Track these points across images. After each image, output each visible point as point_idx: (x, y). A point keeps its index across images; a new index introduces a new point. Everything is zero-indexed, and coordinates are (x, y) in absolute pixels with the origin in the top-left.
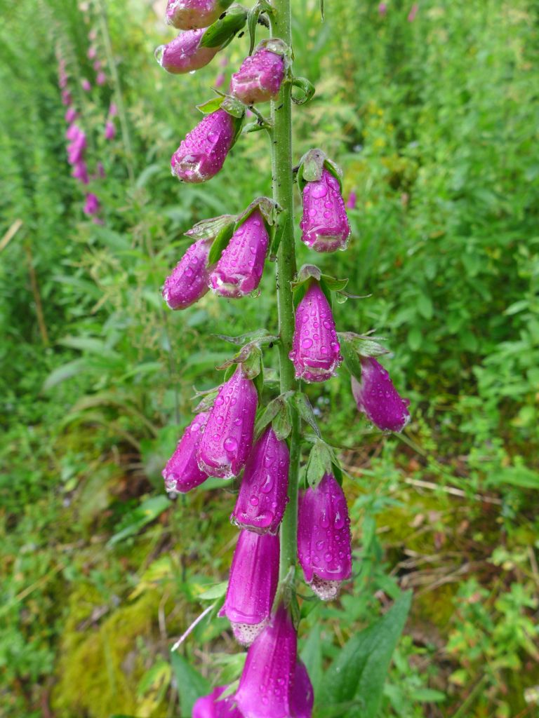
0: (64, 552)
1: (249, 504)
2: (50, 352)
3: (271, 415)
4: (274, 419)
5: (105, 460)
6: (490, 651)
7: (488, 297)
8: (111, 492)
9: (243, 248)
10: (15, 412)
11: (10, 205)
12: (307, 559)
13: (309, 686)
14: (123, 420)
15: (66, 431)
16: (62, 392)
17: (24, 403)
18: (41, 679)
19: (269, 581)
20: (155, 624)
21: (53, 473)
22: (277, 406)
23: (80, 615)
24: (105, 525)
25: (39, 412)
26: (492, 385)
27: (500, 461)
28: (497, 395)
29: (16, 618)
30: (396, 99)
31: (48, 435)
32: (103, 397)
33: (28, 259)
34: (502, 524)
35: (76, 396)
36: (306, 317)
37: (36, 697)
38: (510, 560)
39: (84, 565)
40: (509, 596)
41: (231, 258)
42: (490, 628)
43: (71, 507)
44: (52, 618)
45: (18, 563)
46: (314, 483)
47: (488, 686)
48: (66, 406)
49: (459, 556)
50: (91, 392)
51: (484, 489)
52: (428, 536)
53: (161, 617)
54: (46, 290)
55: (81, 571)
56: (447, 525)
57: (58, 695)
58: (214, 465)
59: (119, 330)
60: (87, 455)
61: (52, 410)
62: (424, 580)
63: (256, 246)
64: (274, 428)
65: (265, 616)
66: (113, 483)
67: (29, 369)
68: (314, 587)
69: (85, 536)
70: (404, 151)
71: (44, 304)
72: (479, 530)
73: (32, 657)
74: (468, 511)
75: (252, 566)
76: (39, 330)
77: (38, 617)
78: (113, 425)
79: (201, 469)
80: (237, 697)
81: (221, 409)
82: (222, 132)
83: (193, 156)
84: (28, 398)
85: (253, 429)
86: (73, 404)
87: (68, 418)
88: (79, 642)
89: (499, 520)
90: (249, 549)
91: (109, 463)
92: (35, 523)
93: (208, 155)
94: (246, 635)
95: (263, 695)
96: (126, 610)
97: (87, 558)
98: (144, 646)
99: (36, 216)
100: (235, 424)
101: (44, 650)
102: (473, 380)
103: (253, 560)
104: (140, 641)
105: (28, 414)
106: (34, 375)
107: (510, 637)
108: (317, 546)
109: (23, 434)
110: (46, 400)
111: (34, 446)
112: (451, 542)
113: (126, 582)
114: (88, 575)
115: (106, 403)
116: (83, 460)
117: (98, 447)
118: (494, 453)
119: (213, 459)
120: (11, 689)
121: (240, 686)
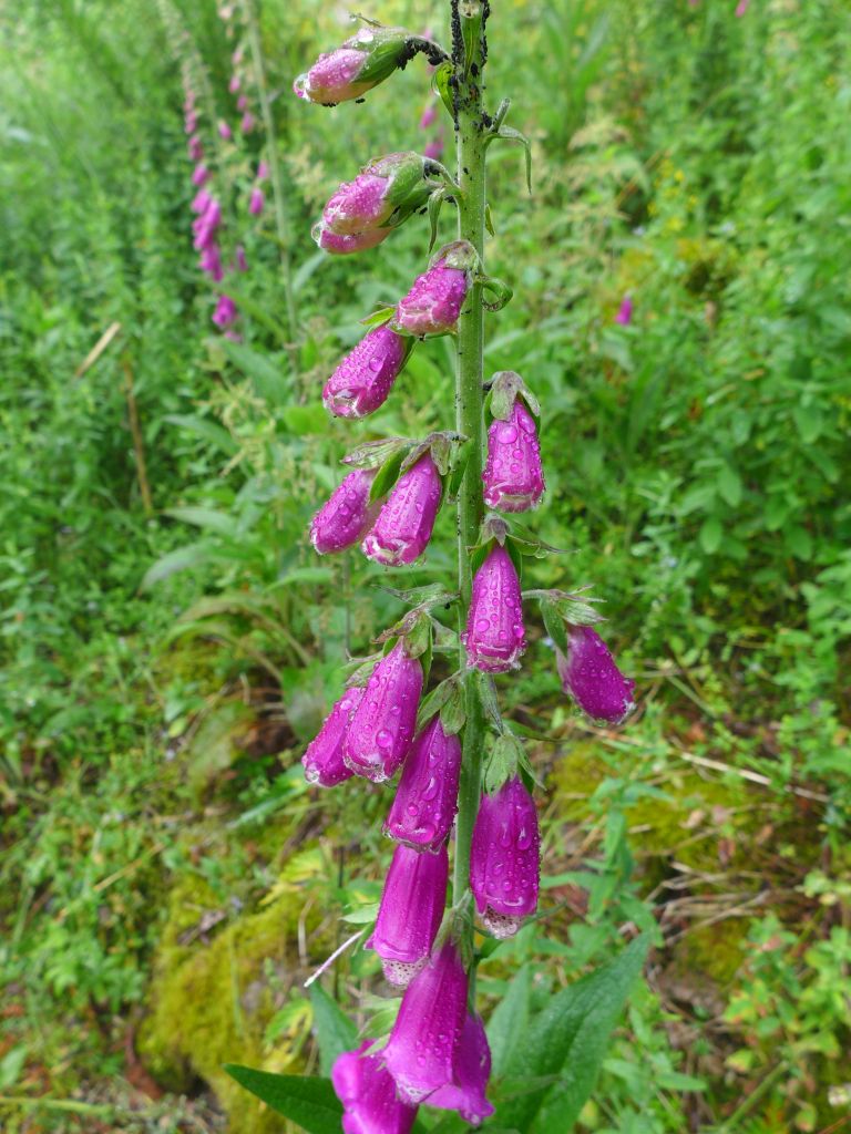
0: (164, 827)
1: (406, 813)
2: (153, 525)
3: (440, 701)
4: (443, 707)
5: (228, 695)
6: (793, 1027)
7: (834, 476)
8: (236, 743)
9: (407, 506)
10: (100, 614)
11: (104, 297)
12: (480, 885)
13: (484, 1049)
14: (257, 635)
15: (174, 647)
16: (169, 589)
17: (113, 601)
18: (125, 1009)
19: (431, 909)
20: (292, 943)
21: (153, 708)
22: (449, 690)
23: (184, 921)
24: (225, 792)
25: (135, 615)
26: (829, 615)
27: (830, 737)
28: (836, 630)
29: (93, 919)
30: (709, 143)
31: (147, 649)
32: (229, 600)
33: (126, 382)
34: (825, 834)
35: (190, 595)
36: (484, 590)
37: (116, 1033)
38: (833, 892)
39: (193, 848)
40: (826, 946)
41: (393, 518)
42: (795, 992)
43: (175, 760)
44: (143, 921)
45: (97, 837)
46: (492, 789)
47: (787, 1076)
48: (176, 609)
49: (756, 876)
50: (212, 591)
51: (802, 777)
52: (710, 843)
53: (301, 935)
54: (152, 431)
55: (188, 857)
56: (739, 829)
57: (149, 1034)
58: (362, 763)
59: (258, 504)
60: (204, 684)
61: (153, 613)
62: (700, 909)
63: (424, 502)
64: (443, 719)
65: (423, 954)
66: (239, 731)
67: (122, 550)
68: (487, 922)
69: (195, 806)
70: (715, 230)
71: (147, 451)
72: (791, 841)
73: (113, 975)
74: (774, 810)
75: (409, 888)
76: (139, 490)
77: (123, 919)
78: (242, 642)
79: (347, 766)
80: (386, 1054)
81: (375, 693)
82: (388, 355)
83: (350, 390)
84: (119, 592)
85: (415, 718)
86: (186, 607)
87: (177, 630)
88: (181, 960)
89: (822, 828)
90: (407, 866)
91: (235, 698)
92: (123, 782)
93: (369, 388)
94: (400, 976)
95: (419, 1053)
96: (252, 920)
97: (197, 838)
98: (273, 974)
99: (141, 317)
100: (391, 713)
101: (131, 967)
102: (802, 604)
103: (411, 880)
104: (268, 965)
105: (119, 617)
106: (129, 559)
107: (826, 1007)
108: (493, 870)
109: (111, 649)
110: (147, 598)
111: (126, 666)
112: (745, 856)
113: (253, 877)
114: (198, 865)
115: (234, 610)
116: (197, 692)
117: (219, 672)
118: (822, 724)
119: (362, 756)
120: (81, 1020)
121: (391, 1040)
